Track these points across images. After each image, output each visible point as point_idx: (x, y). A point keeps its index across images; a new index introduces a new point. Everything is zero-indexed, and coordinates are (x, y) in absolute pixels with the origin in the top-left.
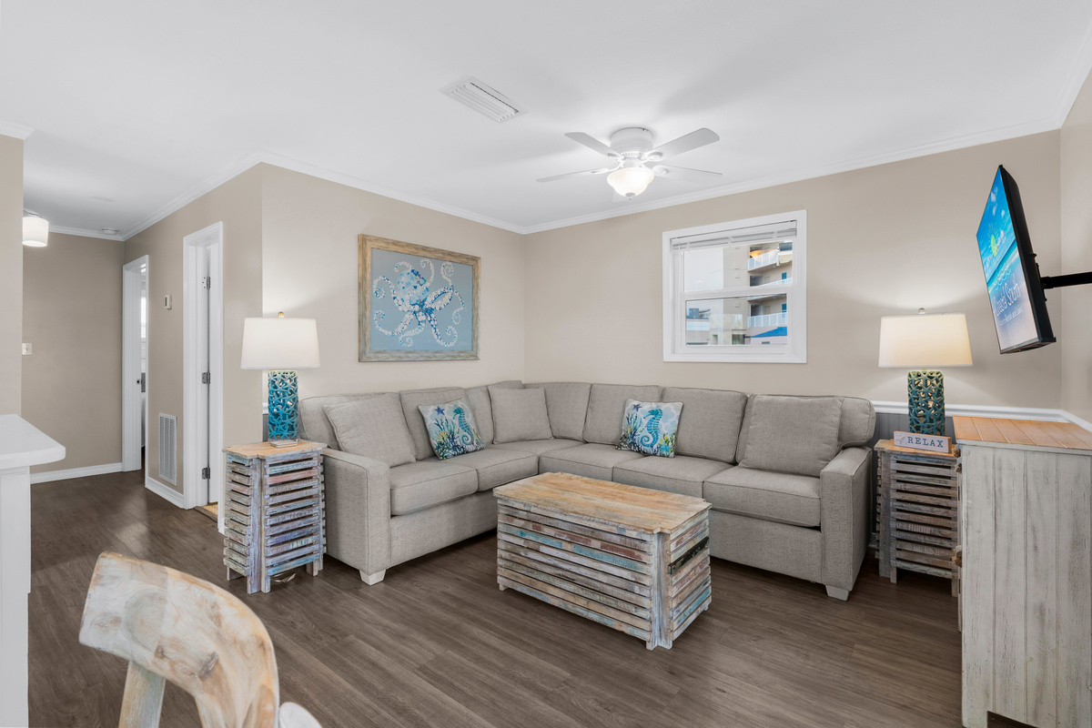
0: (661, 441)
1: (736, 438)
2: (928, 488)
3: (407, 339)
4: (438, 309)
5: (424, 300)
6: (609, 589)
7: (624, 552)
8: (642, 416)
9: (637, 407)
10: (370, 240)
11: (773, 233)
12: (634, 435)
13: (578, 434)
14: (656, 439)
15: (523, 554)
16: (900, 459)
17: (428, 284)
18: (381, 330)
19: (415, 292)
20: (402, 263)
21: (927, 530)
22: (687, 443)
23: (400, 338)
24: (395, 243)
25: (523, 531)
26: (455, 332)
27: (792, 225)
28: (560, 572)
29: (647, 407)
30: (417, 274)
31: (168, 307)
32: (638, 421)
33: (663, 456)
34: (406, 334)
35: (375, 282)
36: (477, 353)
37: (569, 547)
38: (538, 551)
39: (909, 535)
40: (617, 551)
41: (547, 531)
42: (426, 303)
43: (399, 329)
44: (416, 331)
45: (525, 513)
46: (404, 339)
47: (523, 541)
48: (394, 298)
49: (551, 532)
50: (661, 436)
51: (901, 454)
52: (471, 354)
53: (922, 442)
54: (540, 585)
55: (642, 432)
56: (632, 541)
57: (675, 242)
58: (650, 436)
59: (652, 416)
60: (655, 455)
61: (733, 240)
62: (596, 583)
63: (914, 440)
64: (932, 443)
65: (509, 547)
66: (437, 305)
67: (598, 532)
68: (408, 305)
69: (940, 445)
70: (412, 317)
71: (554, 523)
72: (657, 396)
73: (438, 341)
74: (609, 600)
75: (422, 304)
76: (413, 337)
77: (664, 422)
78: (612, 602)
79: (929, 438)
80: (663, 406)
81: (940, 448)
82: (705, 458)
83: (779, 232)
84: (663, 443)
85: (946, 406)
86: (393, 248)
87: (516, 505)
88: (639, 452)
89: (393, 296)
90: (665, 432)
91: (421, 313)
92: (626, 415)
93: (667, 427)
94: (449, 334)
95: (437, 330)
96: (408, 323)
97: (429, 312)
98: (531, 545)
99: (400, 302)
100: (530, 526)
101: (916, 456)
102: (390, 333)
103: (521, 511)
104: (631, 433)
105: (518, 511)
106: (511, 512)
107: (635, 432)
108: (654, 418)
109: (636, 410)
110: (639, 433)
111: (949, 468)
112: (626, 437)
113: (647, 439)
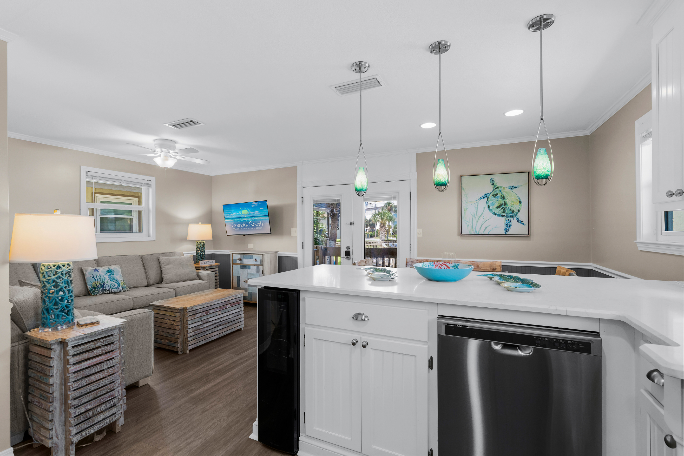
6: (233, 319)
7: (237, 303)
8: (104, 274)
9: (97, 270)
11: (142, 183)
14: (118, 284)
15: (201, 328)
25: (201, 317)
27: (150, 183)
28: (216, 325)
29: (102, 269)
32: (102, 277)
33: (125, 291)
37: (220, 313)
38: (208, 322)
40: (235, 305)
41: (211, 311)
45: (201, 309)
47: (201, 322)
49: (213, 311)
53: (208, 262)
54: (209, 336)
56: (239, 298)
58: (114, 283)
60: (120, 292)
61: (124, 182)
62: (228, 320)
63: (206, 263)
64: (211, 262)
65: (194, 329)
67: (229, 301)
69: (213, 262)
71: (213, 307)
74: (233, 322)
77: (117, 275)
78: (234, 322)
79: (210, 261)
81: (213, 263)
83: (145, 184)
84: (122, 285)
87: (197, 308)
88: (110, 293)
90: (121, 280)
93: (119, 277)
98: (205, 321)
100: (204, 314)
103: (199, 310)
104: (101, 284)
105: (198, 310)
106: (194, 312)
107: (103, 284)
108: (110, 274)
109: (96, 272)
110: (107, 283)
111: (216, 268)
112: (96, 288)
113: (114, 285)
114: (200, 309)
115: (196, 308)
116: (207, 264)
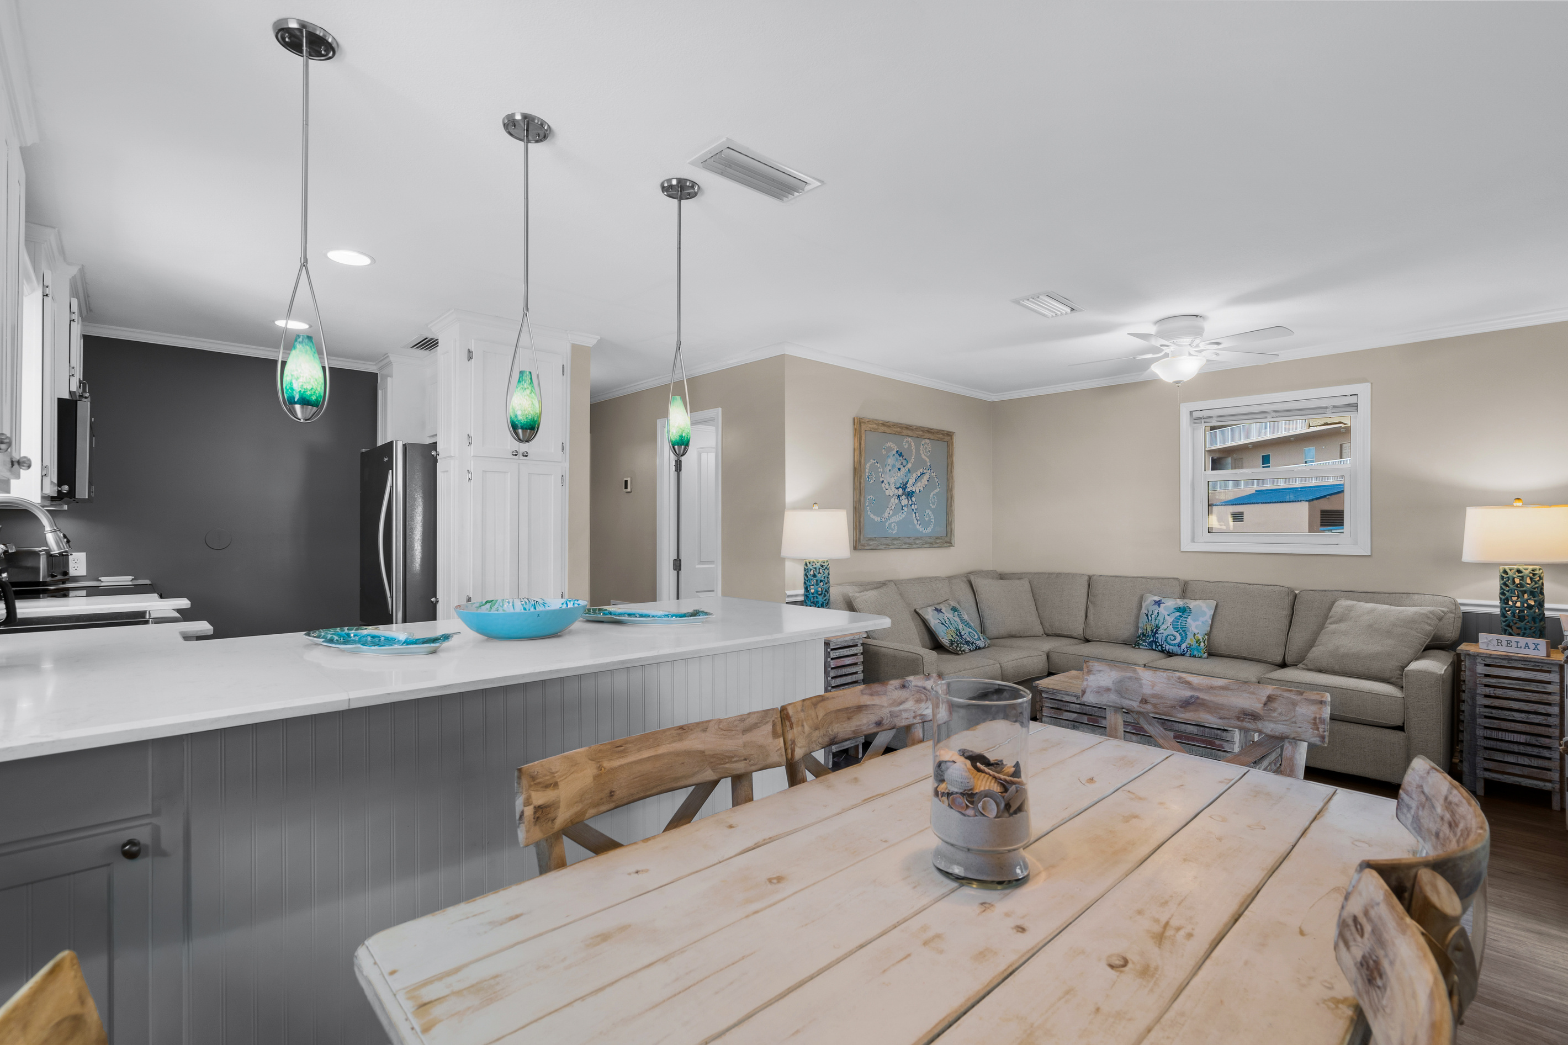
0: (1190, 640)
1: (1284, 637)
2: (1523, 693)
3: (893, 525)
4: (918, 492)
5: (907, 483)
7: (1203, 741)
8: (1166, 613)
9: (1158, 603)
10: (865, 423)
11: (1326, 408)
12: (1156, 633)
13: (1078, 630)
14: (1184, 639)
16: (1488, 661)
17: (909, 465)
18: (872, 516)
19: (899, 474)
20: (888, 444)
21: (1522, 738)
22: (1222, 640)
23: (887, 524)
24: (884, 424)
25: (1076, 724)
26: (932, 517)
27: (1353, 400)
29: (1170, 603)
30: (901, 455)
31: (629, 490)
32: (1161, 618)
33: (1194, 656)
34: (892, 520)
35: (868, 466)
36: (951, 540)
39: (1499, 743)
42: (908, 485)
43: (886, 514)
44: (900, 517)
46: (890, 524)
48: (883, 482)
50: (1190, 636)
51: (1490, 656)
52: (945, 540)
53: (1514, 644)
55: (1166, 630)
56: (1213, 730)
57: (1196, 415)
58: (1177, 634)
59: (1179, 614)
60: (1183, 655)
61: (1274, 414)
63: (1504, 643)
64: (1527, 646)
66: (916, 488)
68: (893, 488)
69: (1536, 648)
70: (897, 501)
72: (1178, 590)
73: (918, 526)
75: (904, 487)
76: (898, 523)
77: (1195, 620)
79: (1523, 640)
80: (1192, 604)
81: (1536, 651)
82: (1245, 659)
83: (1335, 407)
84: (1193, 643)
85: (1547, 605)
86: (882, 429)
88: (1162, 651)
89: (881, 479)
90: (1196, 631)
91: (904, 497)
92: (1144, 611)
93: (1198, 625)
94: (927, 519)
95: (917, 514)
96: (893, 508)
97: (910, 495)
99: (887, 485)
100: (1085, 719)
101: (1508, 658)
102: (879, 519)
103: (1072, 704)
104: (1152, 631)
105: (1068, 704)
106: (1059, 705)
107: (1157, 630)
108: (1180, 616)
109: (1156, 606)
110: (1162, 631)
111: (1549, 672)
112: (1145, 635)
113: (1172, 638)
114: (1074, 705)
115: (1062, 697)
116: (1499, 648)
